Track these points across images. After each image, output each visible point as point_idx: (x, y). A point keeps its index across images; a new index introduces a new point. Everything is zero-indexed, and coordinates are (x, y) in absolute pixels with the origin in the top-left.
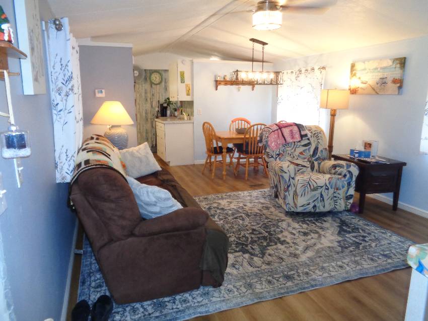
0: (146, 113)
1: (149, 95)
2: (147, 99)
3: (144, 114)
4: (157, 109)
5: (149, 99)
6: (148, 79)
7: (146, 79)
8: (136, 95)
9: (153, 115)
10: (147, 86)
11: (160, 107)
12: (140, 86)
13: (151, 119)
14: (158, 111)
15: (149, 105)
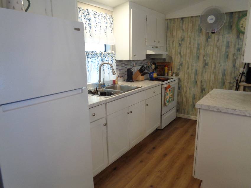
0: (224, 75)
1: (232, 50)
2: (228, 56)
3: (220, 76)
4: (241, 70)
5: (231, 56)
6: (234, 27)
7: (231, 26)
8: (213, 50)
9: (235, 78)
10: (231, 37)
11: (246, 67)
12: (221, 37)
13: (230, 83)
14: (243, 73)
15: (230, 64)
